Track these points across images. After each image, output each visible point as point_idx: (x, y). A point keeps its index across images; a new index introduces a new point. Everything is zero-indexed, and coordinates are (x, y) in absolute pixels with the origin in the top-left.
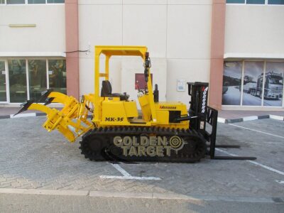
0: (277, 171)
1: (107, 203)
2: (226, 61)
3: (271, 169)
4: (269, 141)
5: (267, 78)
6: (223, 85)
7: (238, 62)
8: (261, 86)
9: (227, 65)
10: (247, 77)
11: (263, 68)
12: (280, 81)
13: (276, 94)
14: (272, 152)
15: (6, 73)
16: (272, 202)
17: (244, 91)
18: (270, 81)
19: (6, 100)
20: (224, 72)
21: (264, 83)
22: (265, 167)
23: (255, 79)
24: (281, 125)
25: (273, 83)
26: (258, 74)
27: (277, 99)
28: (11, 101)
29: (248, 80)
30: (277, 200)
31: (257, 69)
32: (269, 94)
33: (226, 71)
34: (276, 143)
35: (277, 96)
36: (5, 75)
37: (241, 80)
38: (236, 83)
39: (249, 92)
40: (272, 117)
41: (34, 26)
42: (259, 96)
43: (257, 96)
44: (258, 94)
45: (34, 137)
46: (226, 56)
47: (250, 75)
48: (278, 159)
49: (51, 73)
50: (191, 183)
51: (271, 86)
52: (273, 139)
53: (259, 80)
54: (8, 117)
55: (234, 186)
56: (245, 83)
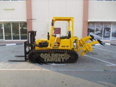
0: (106, 62)
1: (48, 72)
2: (89, 23)
3: (104, 61)
4: (104, 52)
5: (104, 29)
6: (88, 32)
7: (93, 23)
8: (102, 32)
9: (89, 24)
10: (97, 29)
11: (103, 25)
12: (109, 30)
13: (108, 35)
14: (105, 56)
15: (3, 28)
16: (103, 71)
17: (96, 34)
18: (106, 30)
19: (3, 39)
20: (88, 27)
21: (103, 31)
22: (102, 61)
23: (100, 30)
24: (109, 47)
25: (107, 31)
26: (101, 28)
27: (108, 37)
28: (5, 39)
29: (97, 30)
30: (105, 70)
31: (101, 26)
32: (105, 35)
33: (89, 26)
34: (106, 53)
35: (108, 36)
36: (2, 29)
37: (94, 30)
38: (93, 31)
39: (98, 35)
40: (106, 44)
41: (14, 10)
42: (101, 36)
43: (100, 36)
44: (101, 35)
45: (17, 52)
46: (89, 21)
47: (98, 28)
48: (107, 58)
49: (21, 28)
50: (76, 66)
51: (106, 32)
52: (106, 52)
53: (101, 30)
54: (5, 45)
55: (91, 66)
56: (96, 31)
